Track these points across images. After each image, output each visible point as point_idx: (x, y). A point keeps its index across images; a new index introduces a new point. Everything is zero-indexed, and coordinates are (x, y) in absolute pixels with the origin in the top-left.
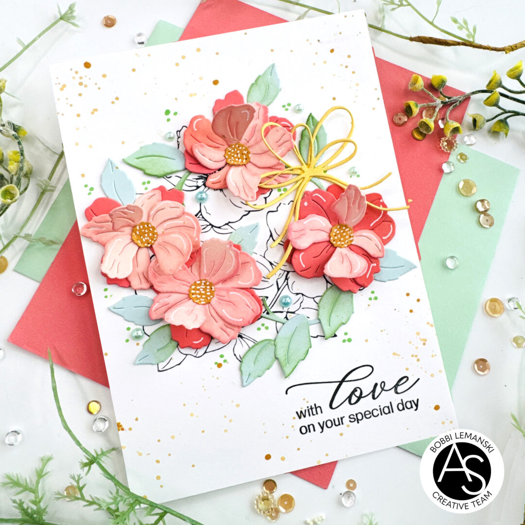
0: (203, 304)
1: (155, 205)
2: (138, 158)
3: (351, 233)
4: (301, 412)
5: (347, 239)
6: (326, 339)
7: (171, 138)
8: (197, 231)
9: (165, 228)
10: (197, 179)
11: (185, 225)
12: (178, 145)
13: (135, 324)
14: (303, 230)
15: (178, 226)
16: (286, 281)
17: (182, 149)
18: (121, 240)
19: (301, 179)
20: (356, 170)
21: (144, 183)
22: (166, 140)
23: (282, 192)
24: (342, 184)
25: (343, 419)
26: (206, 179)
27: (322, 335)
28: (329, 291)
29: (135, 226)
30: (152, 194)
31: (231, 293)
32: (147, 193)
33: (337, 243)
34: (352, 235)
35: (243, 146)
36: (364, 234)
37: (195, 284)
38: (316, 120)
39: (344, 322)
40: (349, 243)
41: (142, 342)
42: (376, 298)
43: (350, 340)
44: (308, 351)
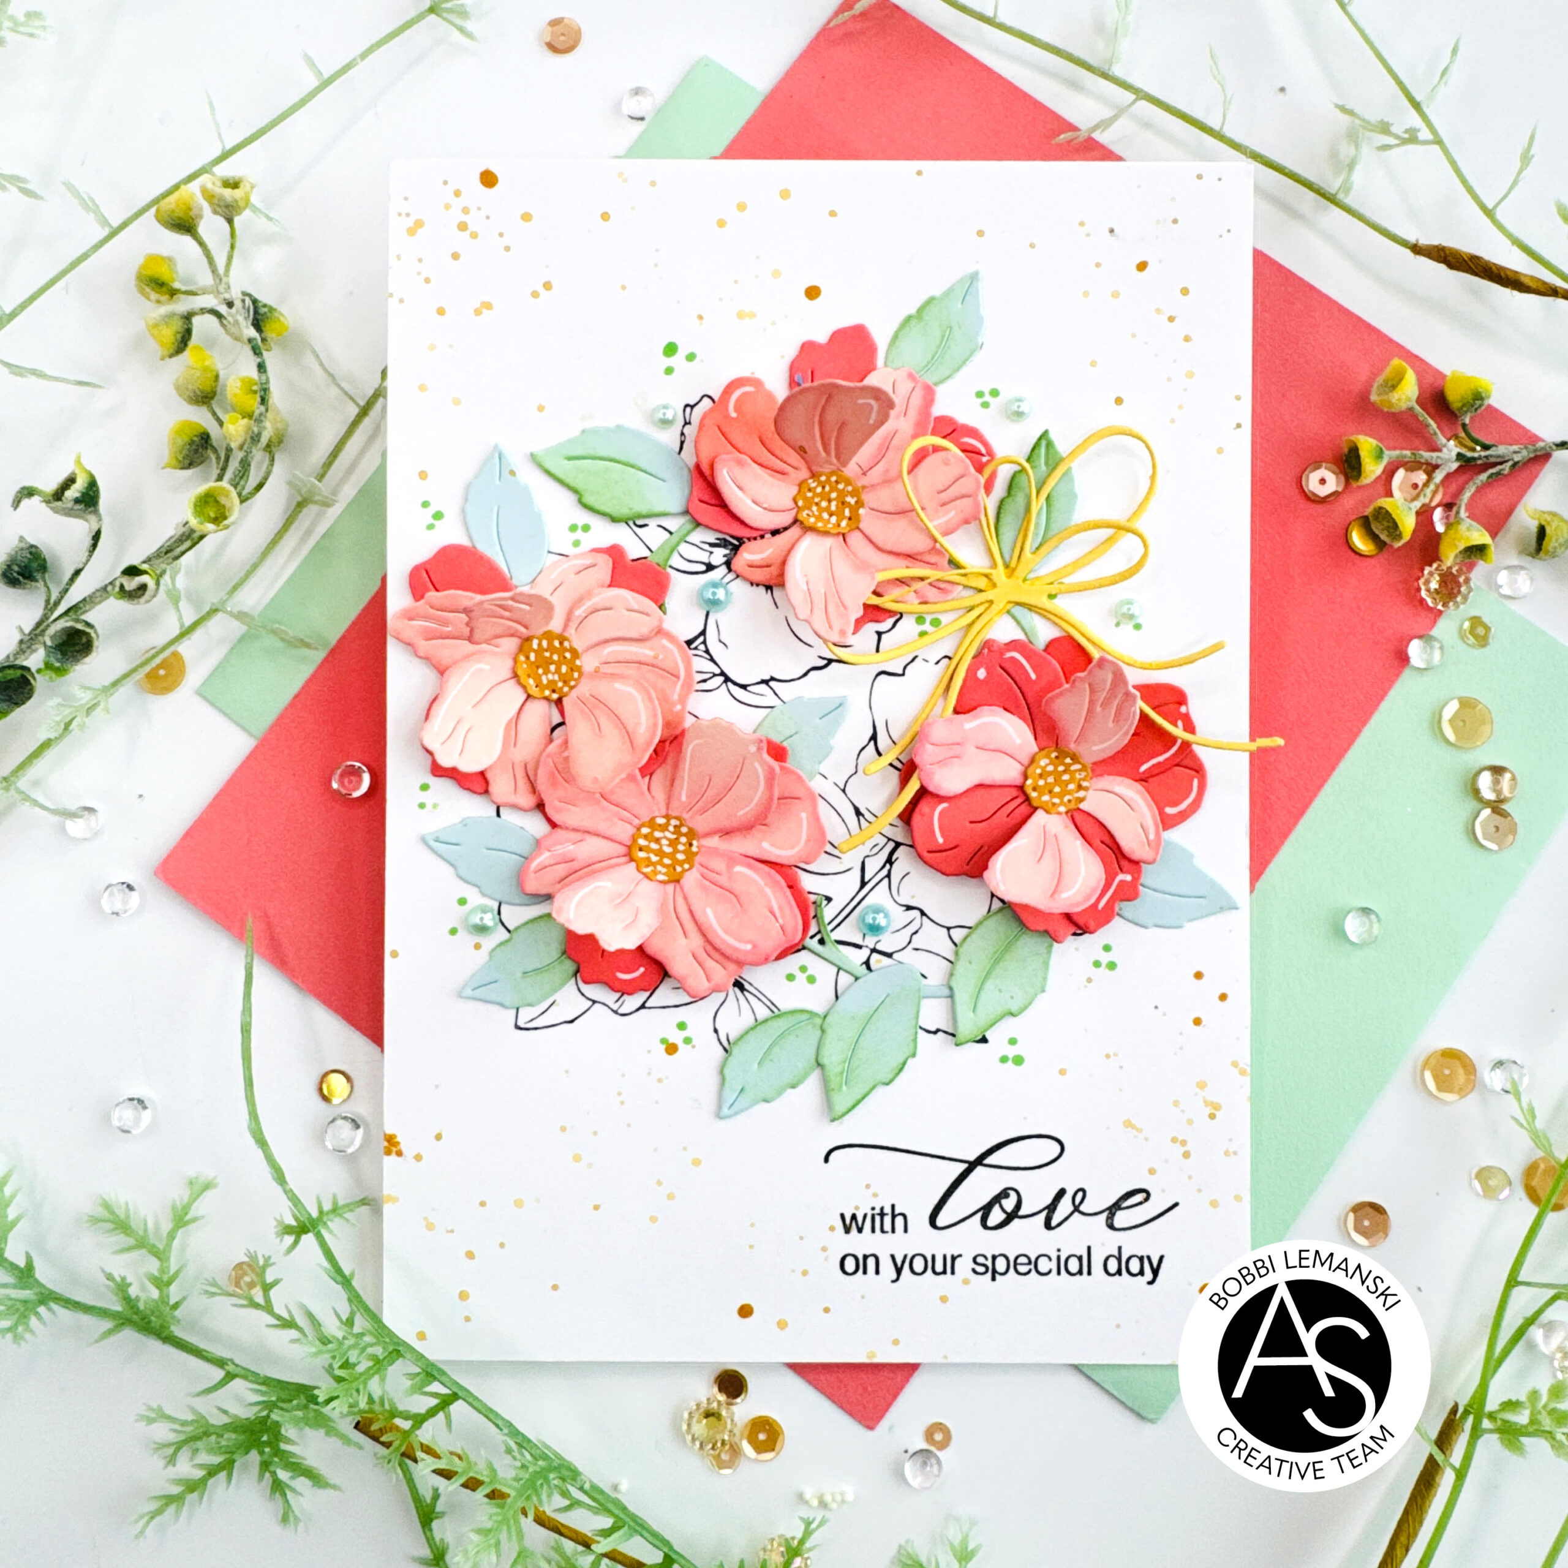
0: (661, 882)
1: (589, 594)
2: (570, 458)
3: (1084, 780)
4: (854, 1217)
5: (1070, 793)
6: (957, 1045)
7: (665, 423)
8: (683, 686)
9: (604, 660)
10: (712, 545)
11: (655, 662)
12: (682, 443)
13: (481, 892)
14: (958, 744)
15: (640, 663)
16: (888, 866)
17: (689, 456)
18: (487, 667)
19: (982, 603)
20: (1134, 610)
21: (573, 528)
22: (654, 423)
23: (927, 627)
24: (1088, 639)
25: (958, 1261)
26: (736, 549)
27: (951, 1031)
28: (994, 919)
29: (528, 639)
30: (588, 562)
31: (738, 869)
32: (576, 556)
33: (1040, 796)
34: (1085, 784)
35: (848, 482)
36: (1117, 789)
37: (651, 823)
38: (1056, 452)
39: (1014, 1009)
40: (1072, 806)
41: (489, 942)
42: (1112, 966)
43: (1019, 1060)
44: (904, 1063)
